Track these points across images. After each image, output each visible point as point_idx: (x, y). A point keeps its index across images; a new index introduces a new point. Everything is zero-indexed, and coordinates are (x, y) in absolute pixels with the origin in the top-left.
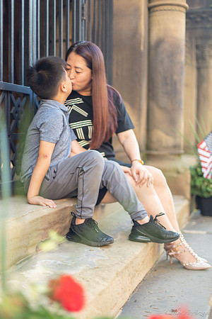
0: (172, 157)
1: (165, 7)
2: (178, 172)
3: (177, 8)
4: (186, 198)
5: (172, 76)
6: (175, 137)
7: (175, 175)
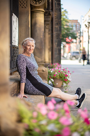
0: (41, 66)
1: (37, 12)
2: (43, 71)
3: (42, 12)
4: (46, 80)
5: (40, 36)
6: (41, 59)
7: (42, 72)
